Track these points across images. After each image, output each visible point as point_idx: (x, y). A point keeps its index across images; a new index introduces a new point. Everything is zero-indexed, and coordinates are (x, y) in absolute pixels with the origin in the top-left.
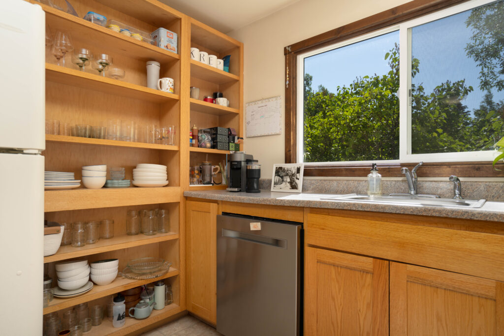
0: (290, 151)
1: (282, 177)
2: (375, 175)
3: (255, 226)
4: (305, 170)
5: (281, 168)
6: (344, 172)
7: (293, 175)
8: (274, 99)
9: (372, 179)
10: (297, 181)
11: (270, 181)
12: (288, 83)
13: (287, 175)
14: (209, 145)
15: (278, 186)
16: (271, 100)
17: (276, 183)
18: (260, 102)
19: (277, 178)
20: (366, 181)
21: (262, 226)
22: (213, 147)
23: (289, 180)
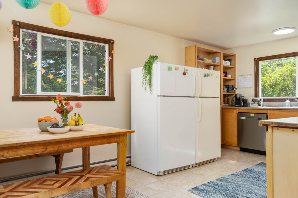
0: (257, 93)
1: (255, 102)
2: (288, 101)
3: (252, 115)
4: (263, 100)
5: (254, 99)
6: (277, 100)
7: (259, 101)
8: (250, 75)
9: (287, 102)
10: (260, 103)
11: (250, 103)
12: (256, 71)
13: (256, 101)
14: (226, 91)
15: (253, 105)
16: (248, 76)
17: (252, 104)
18: (244, 76)
19: (253, 102)
20: (285, 103)
21: (255, 115)
22: (227, 92)
23: (257, 103)
